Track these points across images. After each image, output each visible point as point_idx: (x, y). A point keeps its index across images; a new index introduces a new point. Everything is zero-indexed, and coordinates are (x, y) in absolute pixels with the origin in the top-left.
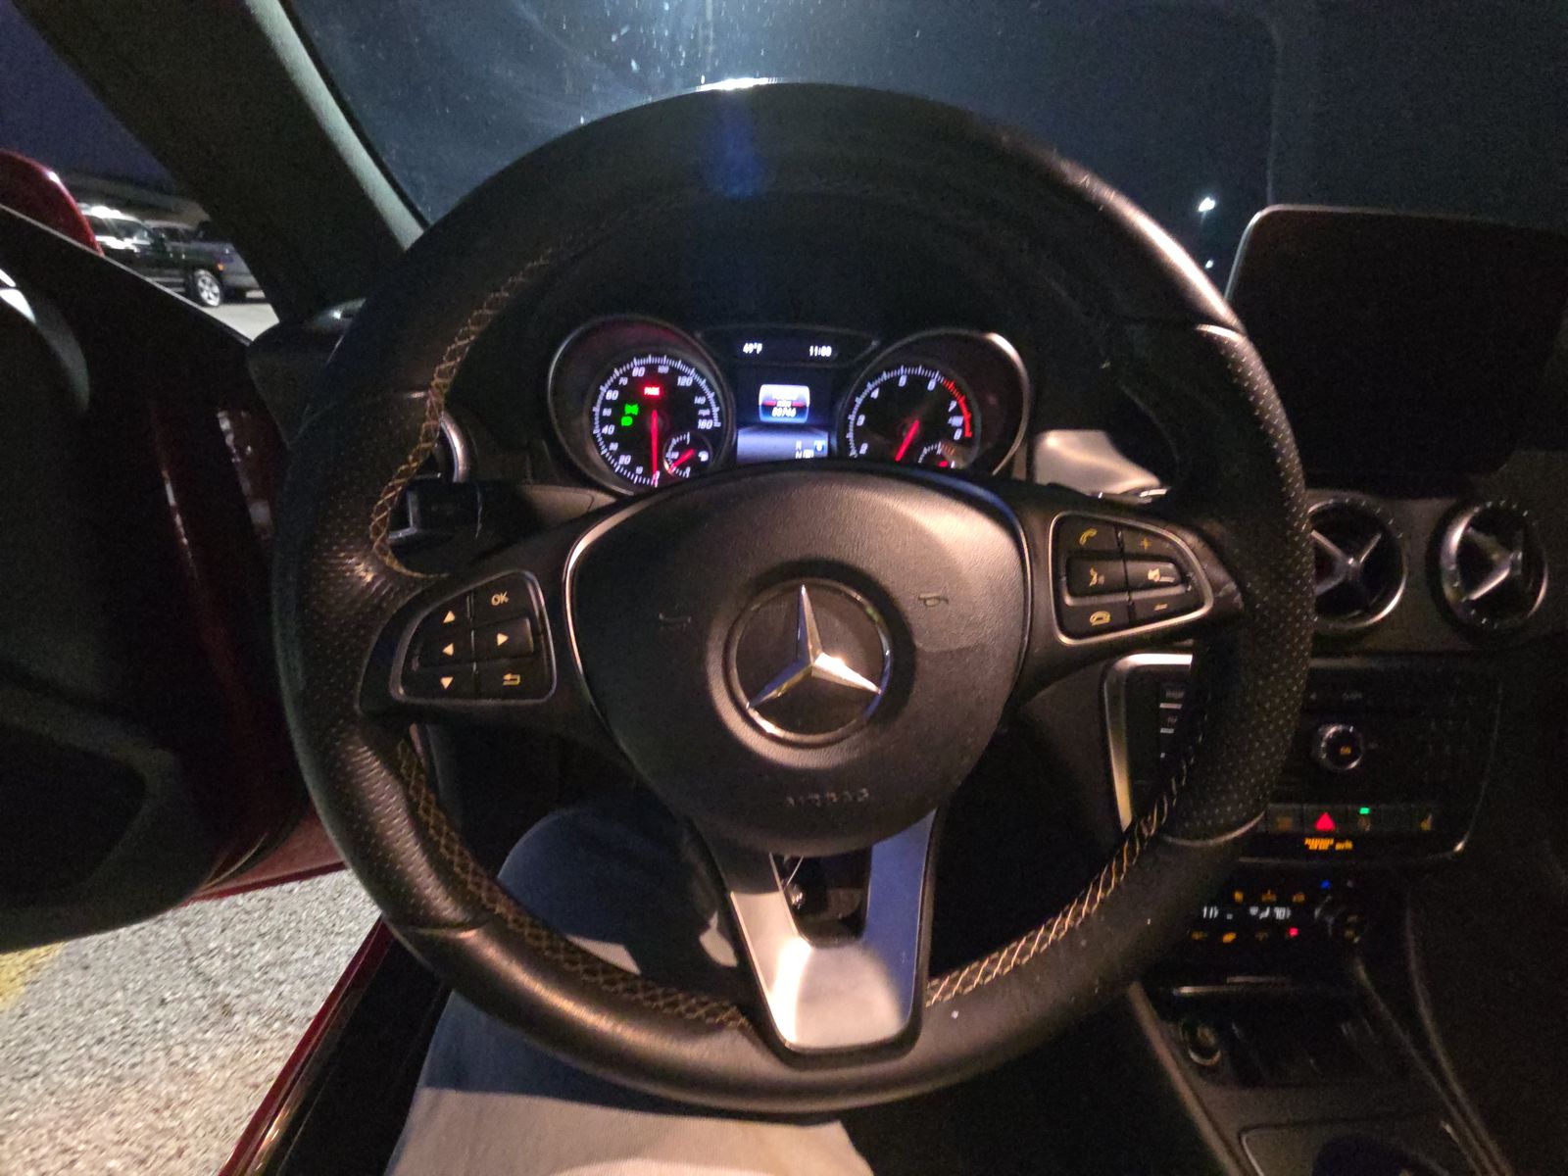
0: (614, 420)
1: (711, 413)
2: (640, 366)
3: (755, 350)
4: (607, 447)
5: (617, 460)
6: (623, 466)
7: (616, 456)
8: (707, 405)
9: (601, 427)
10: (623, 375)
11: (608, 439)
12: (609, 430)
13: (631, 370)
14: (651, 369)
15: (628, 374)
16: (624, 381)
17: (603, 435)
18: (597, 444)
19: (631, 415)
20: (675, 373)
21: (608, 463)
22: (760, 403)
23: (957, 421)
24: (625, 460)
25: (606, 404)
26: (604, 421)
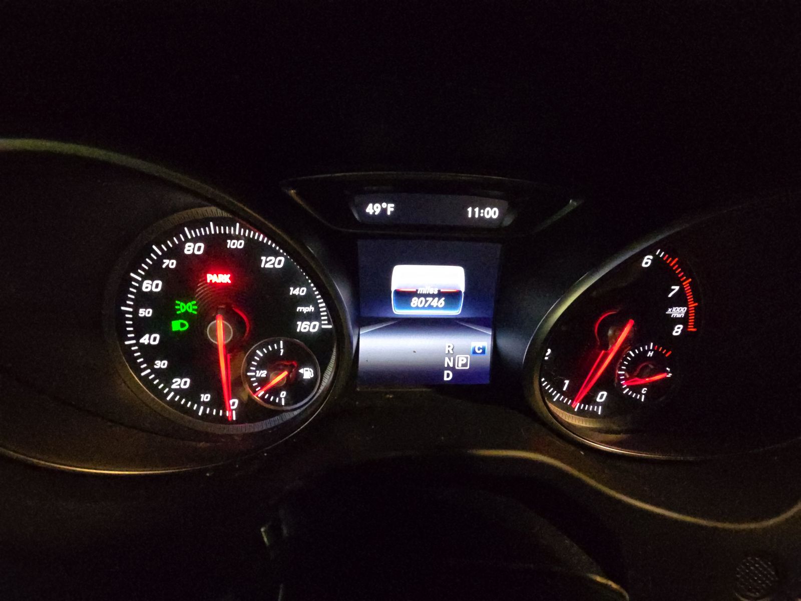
0: (159, 323)
1: (317, 308)
2: (195, 240)
3: (384, 211)
4: (151, 365)
5: (168, 383)
6: (178, 392)
7: (166, 376)
8: (308, 299)
9: (138, 337)
10: (168, 255)
11: (150, 353)
12: (150, 339)
13: (182, 245)
14: (215, 244)
15: (176, 252)
16: (170, 263)
17: (142, 347)
18: (133, 361)
19: (186, 316)
20: (254, 250)
21: (154, 388)
22: (393, 289)
23: (678, 312)
24: (181, 383)
25: (144, 299)
26: (142, 327)
